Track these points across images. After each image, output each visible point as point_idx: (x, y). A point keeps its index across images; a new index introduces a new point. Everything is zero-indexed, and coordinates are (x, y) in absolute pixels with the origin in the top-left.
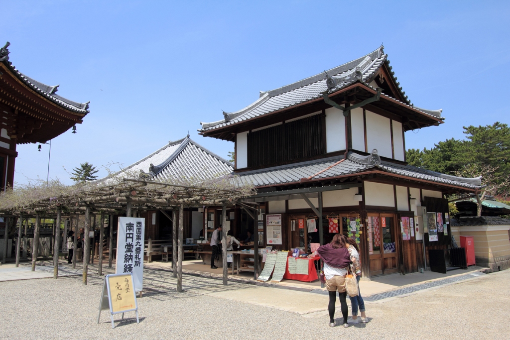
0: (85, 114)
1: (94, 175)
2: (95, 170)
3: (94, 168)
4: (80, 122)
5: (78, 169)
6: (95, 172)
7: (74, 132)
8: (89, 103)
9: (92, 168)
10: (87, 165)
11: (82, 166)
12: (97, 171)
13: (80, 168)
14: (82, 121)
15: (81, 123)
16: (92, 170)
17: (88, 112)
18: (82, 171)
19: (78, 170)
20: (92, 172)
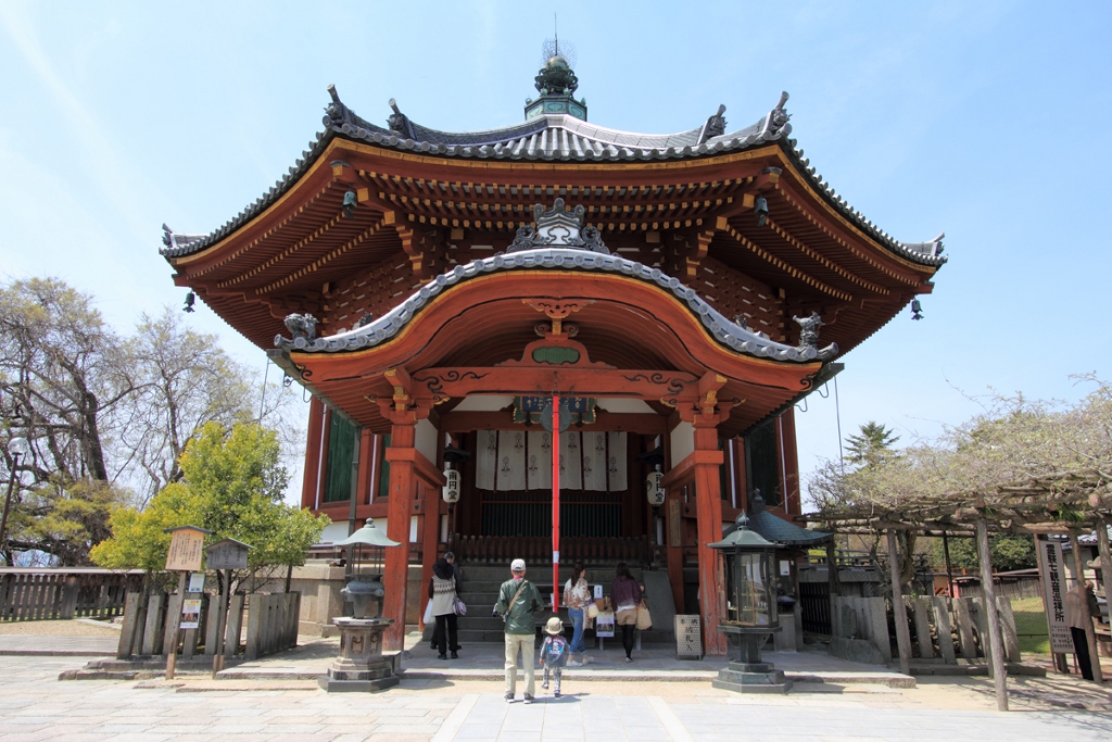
0: (937, 265)
1: (890, 447)
2: (891, 436)
3: (889, 432)
4: (928, 289)
5: (854, 437)
6: (891, 441)
7: (917, 317)
8: (943, 236)
9: (884, 432)
10: (872, 426)
11: (865, 431)
12: (897, 438)
13: (860, 434)
14: (932, 285)
15: (930, 292)
16: (885, 436)
17: (944, 261)
18: (863, 441)
19: (856, 441)
20: (885, 441)
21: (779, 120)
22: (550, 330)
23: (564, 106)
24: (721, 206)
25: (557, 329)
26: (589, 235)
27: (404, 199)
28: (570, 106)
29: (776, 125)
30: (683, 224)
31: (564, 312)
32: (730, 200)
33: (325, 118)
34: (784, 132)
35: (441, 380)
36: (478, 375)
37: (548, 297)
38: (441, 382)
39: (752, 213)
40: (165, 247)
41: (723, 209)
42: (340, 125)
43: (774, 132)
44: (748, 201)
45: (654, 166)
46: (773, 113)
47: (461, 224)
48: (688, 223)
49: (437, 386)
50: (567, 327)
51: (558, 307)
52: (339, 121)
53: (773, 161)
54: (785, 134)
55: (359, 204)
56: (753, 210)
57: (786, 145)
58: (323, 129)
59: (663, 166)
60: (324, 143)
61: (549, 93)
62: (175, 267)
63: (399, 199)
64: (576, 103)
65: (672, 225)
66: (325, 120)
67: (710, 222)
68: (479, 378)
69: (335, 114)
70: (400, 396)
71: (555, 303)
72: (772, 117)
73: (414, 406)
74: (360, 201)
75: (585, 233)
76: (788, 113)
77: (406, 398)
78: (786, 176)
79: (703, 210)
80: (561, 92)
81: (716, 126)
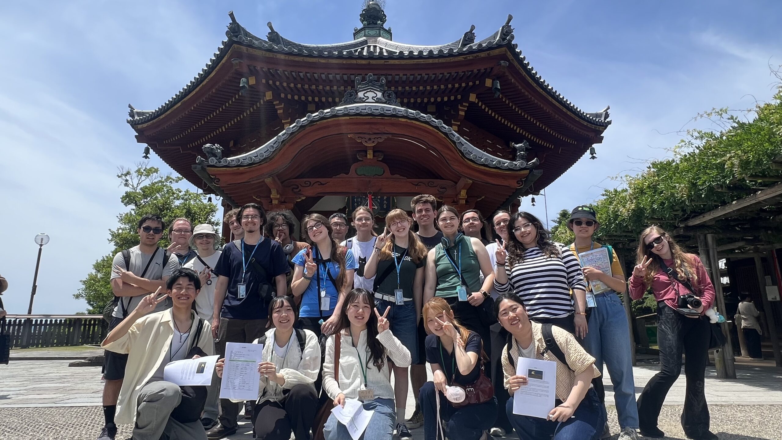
0: (605, 125)
4: (600, 140)
7: (593, 158)
8: (609, 108)
14: (602, 138)
15: (600, 143)
17: (610, 123)
21: (507, 32)
22: (366, 156)
23: (378, 32)
24: (472, 86)
25: (370, 155)
26: (389, 96)
27: (278, 83)
28: (382, 32)
29: (504, 35)
30: (449, 98)
31: (373, 142)
32: (477, 82)
33: (227, 32)
34: (509, 39)
35: (299, 186)
36: (323, 183)
37: (364, 133)
38: (300, 188)
39: (492, 90)
40: (130, 118)
41: (473, 89)
42: (237, 37)
43: (504, 39)
44: (488, 83)
45: (431, 61)
46: (503, 28)
47: (313, 99)
48: (452, 98)
49: (298, 190)
50: (376, 154)
51: (370, 139)
52: (236, 34)
53: (504, 57)
54: (510, 41)
55: (249, 86)
56: (492, 88)
57: (512, 48)
58: (226, 39)
59: (436, 61)
60: (227, 48)
61: (368, 24)
62: (137, 131)
63: (274, 83)
64: (386, 30)
65: (442, 100)
66: (227, 33)
67: (465, 98)
68: (323, 184)
69: (234, 29)
70: (274, 195)
71: (368, 136)
72: (503, 29)
73: (284, 202)
74: (250, 84)
75: (386, 95)
76: (512, 28)
77: (278, 196)
78: (511, 67)
79: (461, 89)
80: (376, 24)
81: (469, 37)
